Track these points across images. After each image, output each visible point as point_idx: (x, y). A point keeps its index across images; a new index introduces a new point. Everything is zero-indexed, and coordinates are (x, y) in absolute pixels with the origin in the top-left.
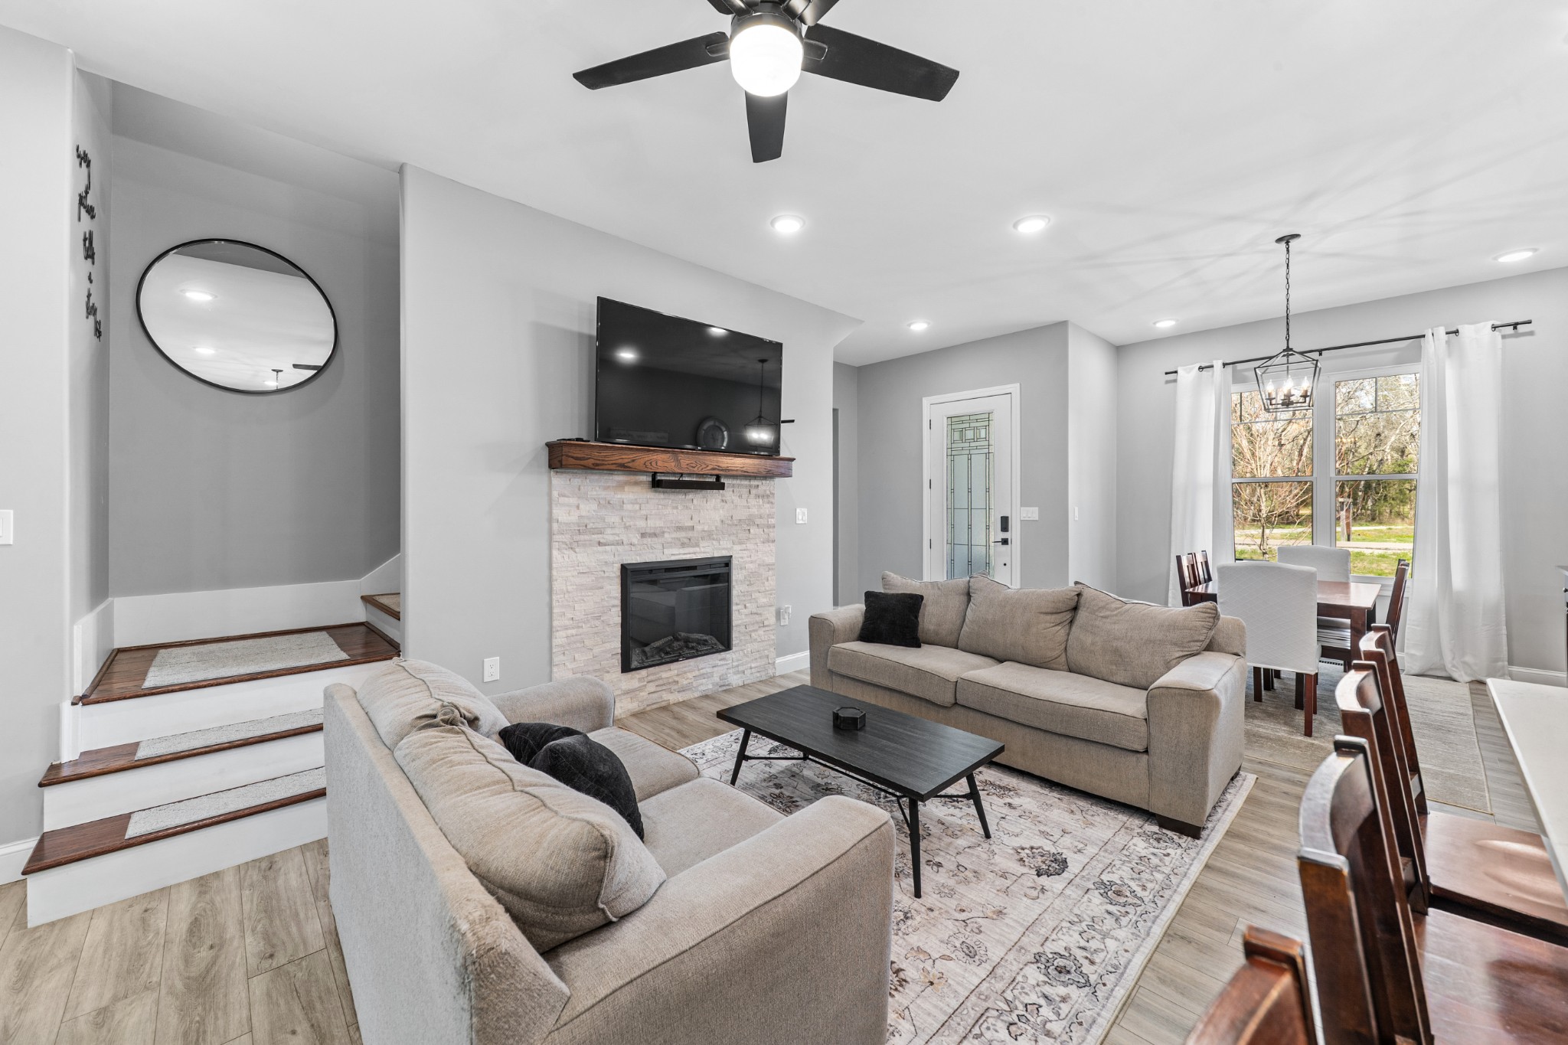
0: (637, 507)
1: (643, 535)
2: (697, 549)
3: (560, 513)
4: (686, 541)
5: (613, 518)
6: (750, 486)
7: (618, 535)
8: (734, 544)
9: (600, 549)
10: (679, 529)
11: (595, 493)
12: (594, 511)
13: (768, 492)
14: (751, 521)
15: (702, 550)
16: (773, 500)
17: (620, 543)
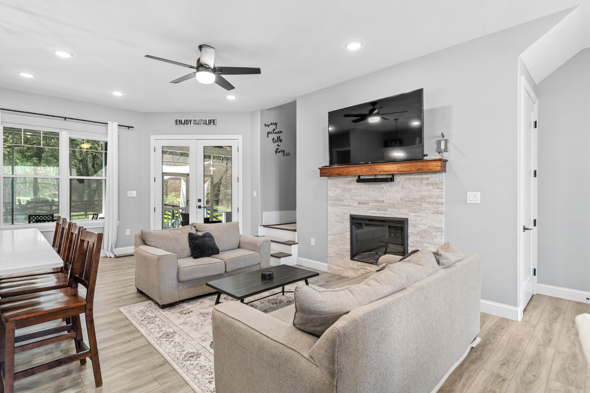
0: (356, 191)
1: (359, 203)
2: (386, 212)
3: (330, 194)
4: (380, 207)
5: (347, 195)
6: (422, 179)
7: (349, 202)
8: (410, 212)
9: (342, 207)
10: (377, 201)
11: (341, 185)
12: (341, 192)
13: (438, 182)
14: (422, 199)
15: (389, 213)
16: (442, 187)
17: (350, 206)
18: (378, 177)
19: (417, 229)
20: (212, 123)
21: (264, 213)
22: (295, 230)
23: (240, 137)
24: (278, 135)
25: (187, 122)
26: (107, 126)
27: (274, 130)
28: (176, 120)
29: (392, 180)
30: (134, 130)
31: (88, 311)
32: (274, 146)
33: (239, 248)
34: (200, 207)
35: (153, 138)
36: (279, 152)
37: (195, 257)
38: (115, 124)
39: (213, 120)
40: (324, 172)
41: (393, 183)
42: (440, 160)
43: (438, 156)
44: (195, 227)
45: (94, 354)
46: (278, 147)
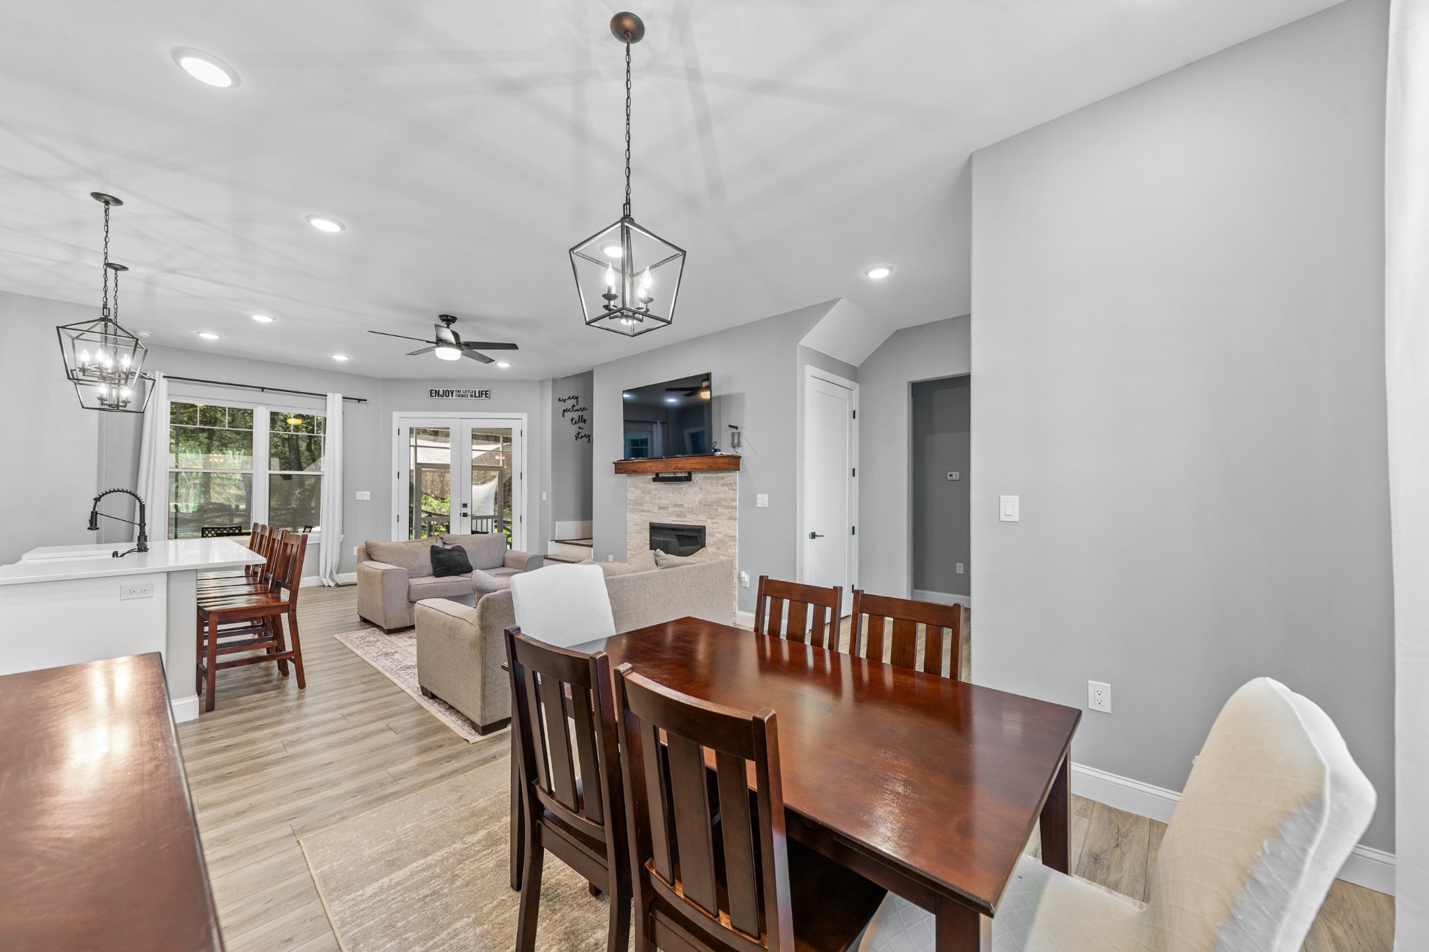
0: (656, 492)
1: (660, 508)
2: (684, 519)
3: (629, 496)
4: (679, 513)
5: (647, 498)
6: (718, 478)
7: (649, 507)
8: (707, 518)
9: (642, 513)
10: (677, 505)
12: (639, 494)
13: (732, 482)
14: (719, 502)
15: (688, 520)
16: (735, 488)
17: (649, 511)
18: (678, 475)
19: (714, 538)
20: (484, 396)
21: (557, 523)
22: (591, 546)
23: (524, 416)
24: (580, 413)
25: (447, 393)
26: (326, 399)
27: (573, 406)
28: (431, 391)
29: (688, 479)
30: (368, 404)
31: (290, 612)
32: (574, 429)
33: (503, 566)
34: (465, 515)
35: (396, 415)
36: (582, 437)
37: (436, 577)
38: (339, 397)
39: (486, 391)
40: (620, 468)
41: (689, 483)
42: (732, 457)
43: (731, 452)
44: (442, 539)
45: (297, 656)
46: (580, 431)
